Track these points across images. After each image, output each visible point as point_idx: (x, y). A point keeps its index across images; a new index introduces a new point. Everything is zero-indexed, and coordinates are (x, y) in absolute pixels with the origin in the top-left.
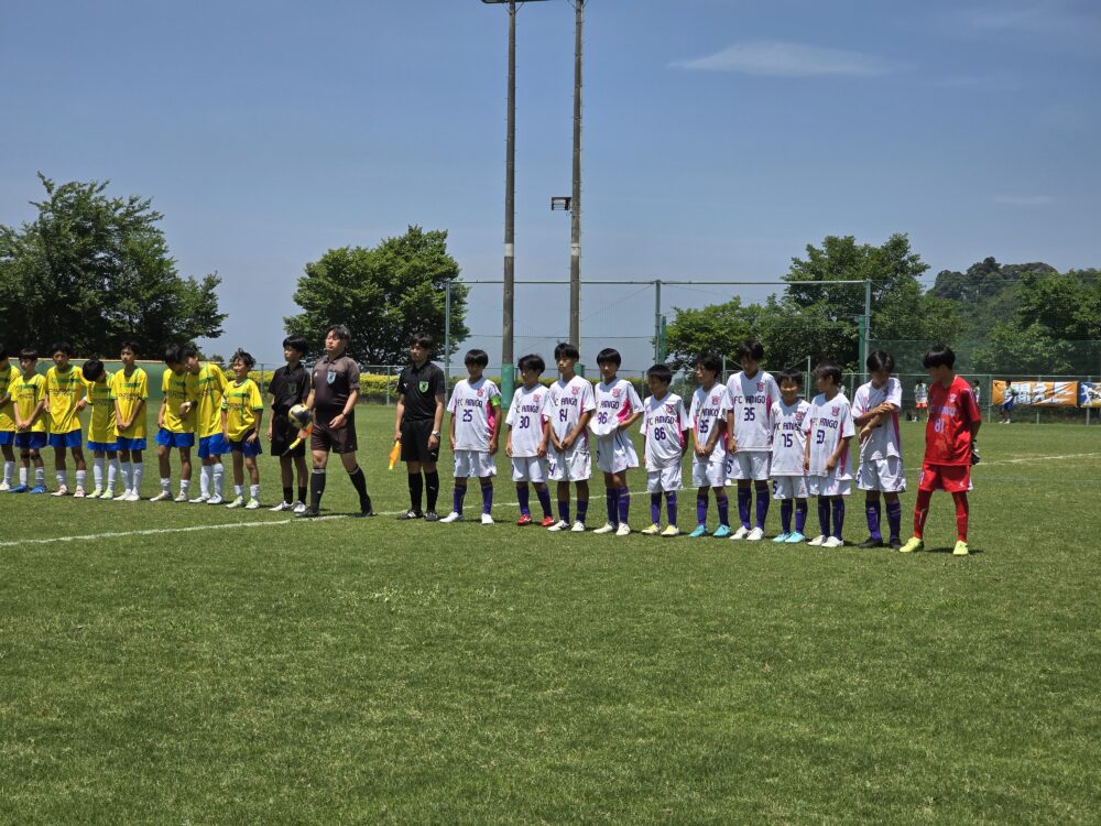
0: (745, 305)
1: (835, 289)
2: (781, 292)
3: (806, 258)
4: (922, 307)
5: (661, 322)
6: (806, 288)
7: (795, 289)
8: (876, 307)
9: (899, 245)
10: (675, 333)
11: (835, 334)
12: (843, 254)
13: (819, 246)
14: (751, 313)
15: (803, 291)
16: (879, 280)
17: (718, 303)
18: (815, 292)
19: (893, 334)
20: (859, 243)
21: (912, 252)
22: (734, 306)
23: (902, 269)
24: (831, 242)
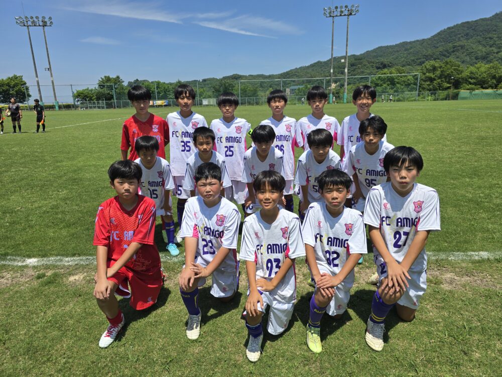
0: (90, 89)
1: (107, 86)
2: (97, 86)
3: (101, 80)
4: (125, 88)
5: (73, 93)
6: (102, 85)
7: (99, 86)
8: (116, 89)
9: (118, 77)
10: (77, 95)
11: (109, 94)
12: (108, 79)
13: (103, 77)
14: (92, 90)
15: (101, 86)
16: (115, 84)
17: (85, 89)
18: (104, 86)
19: (120, 94)
20: (111, 77)
21: (121, 78)
22: (88, 89)
23: (119, 82)
24: (105, 77)
